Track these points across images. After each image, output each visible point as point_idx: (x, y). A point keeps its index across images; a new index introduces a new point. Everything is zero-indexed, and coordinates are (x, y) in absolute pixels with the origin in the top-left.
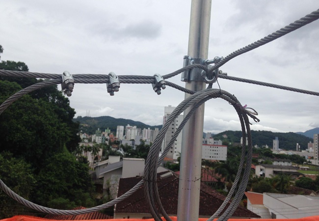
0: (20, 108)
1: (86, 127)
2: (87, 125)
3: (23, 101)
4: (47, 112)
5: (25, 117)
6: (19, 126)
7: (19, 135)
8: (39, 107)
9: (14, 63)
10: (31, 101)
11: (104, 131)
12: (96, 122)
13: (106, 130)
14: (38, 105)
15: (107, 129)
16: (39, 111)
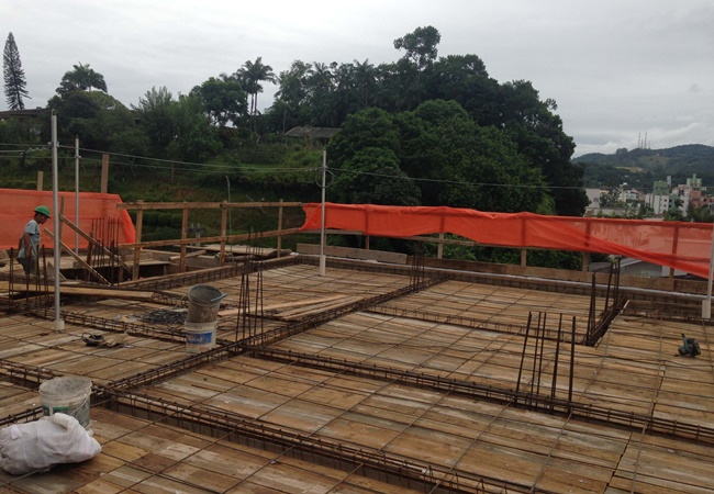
0: (457, 146)
1: (637, 174)
2: (640, 170)
3: (463, 133)
4: (503, 150)
5: (466, 162)
6: (456, 177)
7: (456, 191)
8: (490, 141)
9: (459, 58)
10: (477, 132)
11: (685, 183)
12: (664, 161)
13: (689, 181)
14: (489, 138)
15: (692, 177)
16: (489, 150)
